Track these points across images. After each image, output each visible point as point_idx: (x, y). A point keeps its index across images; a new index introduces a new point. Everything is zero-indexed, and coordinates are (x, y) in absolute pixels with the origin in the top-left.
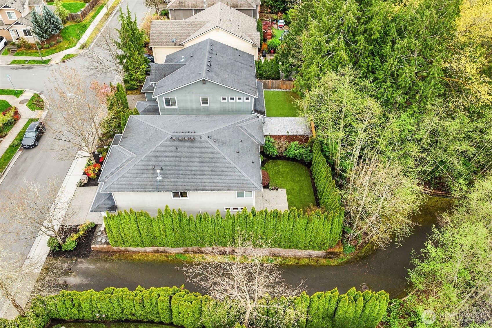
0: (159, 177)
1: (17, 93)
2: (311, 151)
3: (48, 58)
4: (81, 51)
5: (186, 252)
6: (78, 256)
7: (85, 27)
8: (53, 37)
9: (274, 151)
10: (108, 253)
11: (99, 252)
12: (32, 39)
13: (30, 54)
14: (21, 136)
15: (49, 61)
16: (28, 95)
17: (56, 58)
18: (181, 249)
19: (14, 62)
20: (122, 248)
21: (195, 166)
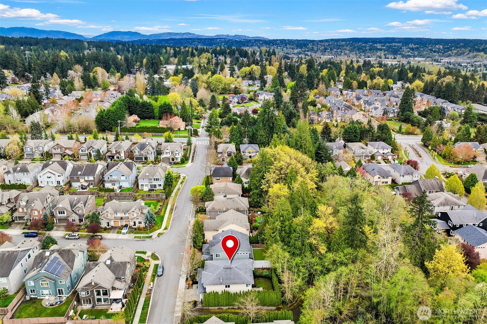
0: (221, 281)
1: (144, 253)
2: (271, 273)
3: (150, 235)
4: (165, 231)
5: (229, 308)
7: (163, 218)
9: (258, 274)
10: (202, 309)
11: (199, 309)
13: (141, 233)
14: (155, 271)
15: (151, 236)
16: (149, 254)
17: (155, 234)
18: (227, 307)
19: (135, 237)
20: (207, 308)
21: (232, 277)
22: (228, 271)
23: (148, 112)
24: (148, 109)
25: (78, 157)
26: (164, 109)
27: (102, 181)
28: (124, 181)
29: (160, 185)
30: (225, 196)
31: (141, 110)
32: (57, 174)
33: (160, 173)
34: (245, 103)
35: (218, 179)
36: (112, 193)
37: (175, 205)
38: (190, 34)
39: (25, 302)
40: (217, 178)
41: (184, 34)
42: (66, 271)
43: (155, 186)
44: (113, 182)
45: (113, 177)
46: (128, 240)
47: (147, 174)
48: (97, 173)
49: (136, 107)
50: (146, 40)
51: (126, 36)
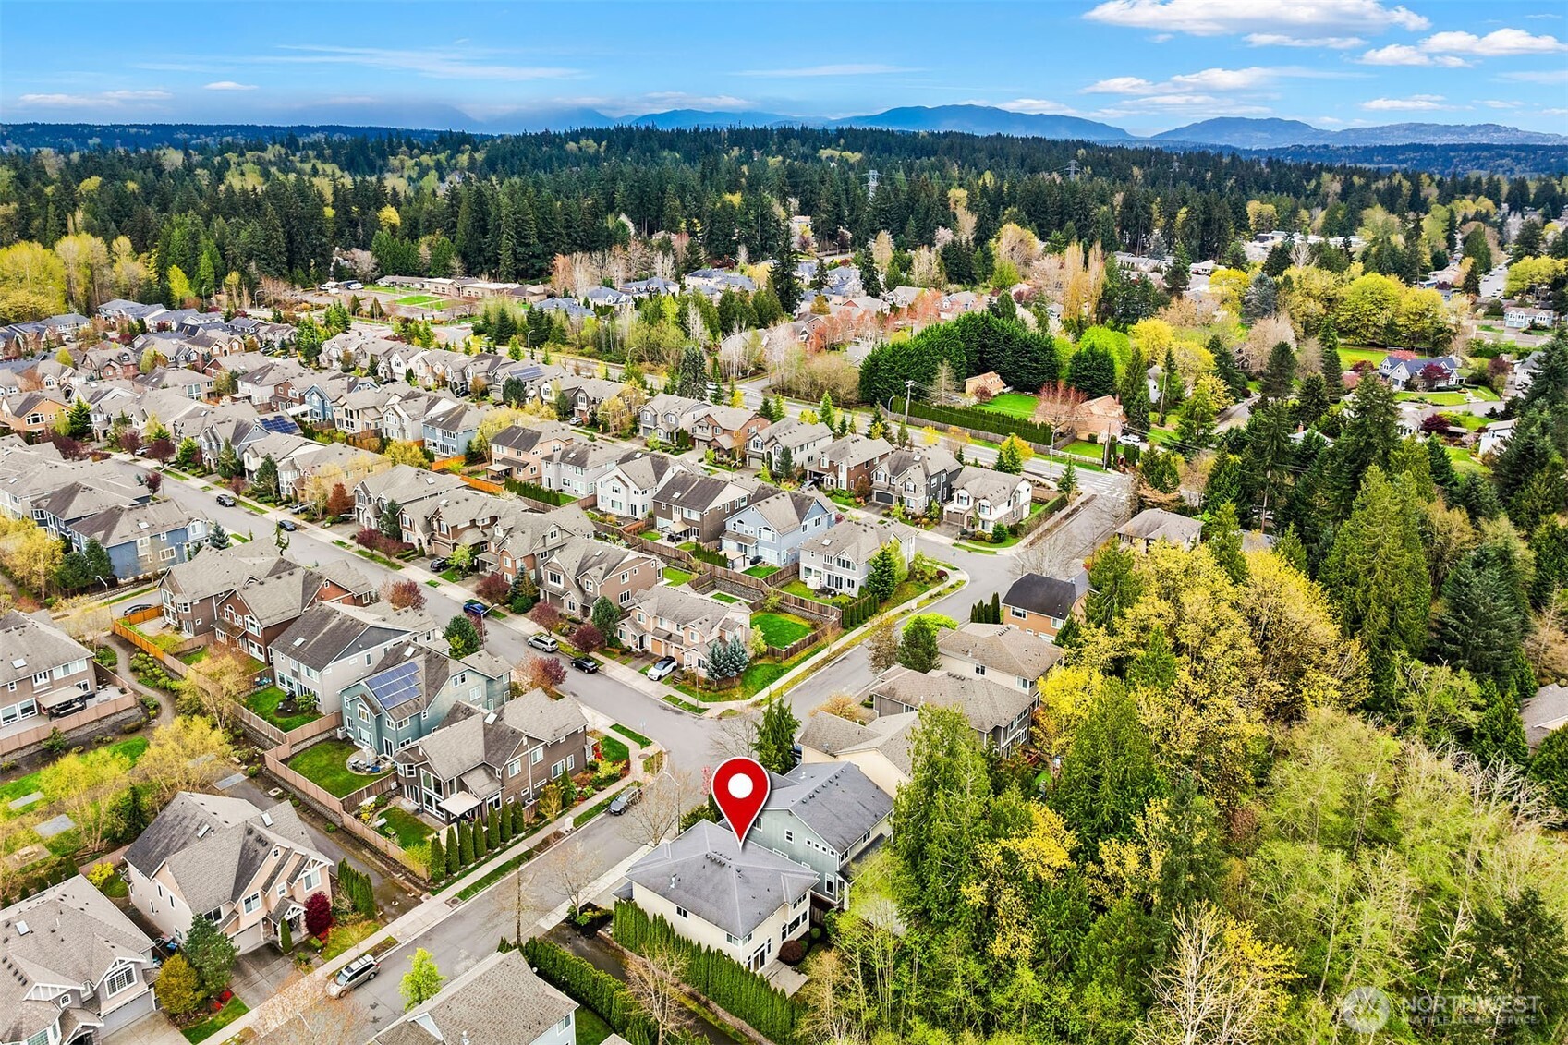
0: (672, 886)
1: (645, 743)
3: (707, 705)
4: (750, 709)
6: (583, 934)
7: (781, 672)
8: (726, 678)
10: (607, 944)
11: (602, 939)
12: (703, 673)
13: (689, 692)
14: (614, 797)
15: (705, 710)
16: (650, 751)
17: (716, 708)
19: (669, 698)
20: (619, 947)
21: (706, 890)
22: (711, 868)
23: (1035, 368)
24: (1037, 361)
25: (744, 460)
26: (1085, 369)
27: (718, 533)
28: (767, 545)
29: (851, 583)
30: (981, 671)
31: (1015, 362)
32: (633, 487)
33: (859, 547)
34: (1439, 389)
35: (1019, 615)
36: (720, 570)
37: (848, 653)
38: (1497, 128)
39: (333, 740)
40: (1020, 610)
41: (1473, 129)
42: (411, 704)
43: (839, 582)
44: (743, 543)
45: (746, 527)
46: (646, 697)
47: (827, 542)
48: (712, 506)
49: (1003, 351)
50: (1319, 147)
51: (1259, 135)
